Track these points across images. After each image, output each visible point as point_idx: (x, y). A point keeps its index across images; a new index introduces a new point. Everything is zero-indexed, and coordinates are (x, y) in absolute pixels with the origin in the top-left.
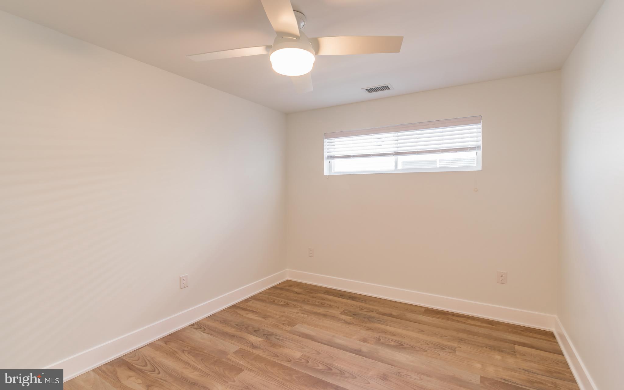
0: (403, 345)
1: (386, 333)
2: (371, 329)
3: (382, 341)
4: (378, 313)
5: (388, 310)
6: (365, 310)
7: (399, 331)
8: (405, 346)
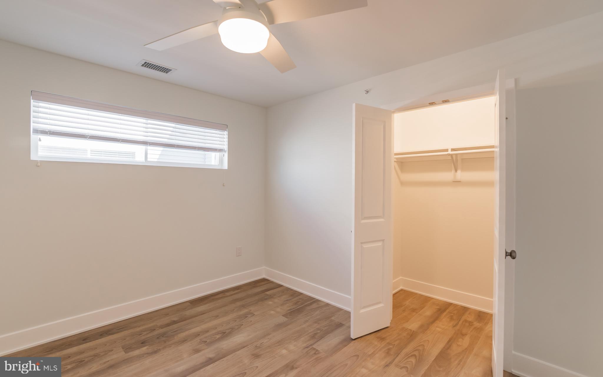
0: (226, 332)
1: (199, 335)
2: (184, 341)
3: (208, 341)
4: (162, 327)
5: (166, 320)
6: (145, 333)
7: (204, 326)
8: (227, 331)
